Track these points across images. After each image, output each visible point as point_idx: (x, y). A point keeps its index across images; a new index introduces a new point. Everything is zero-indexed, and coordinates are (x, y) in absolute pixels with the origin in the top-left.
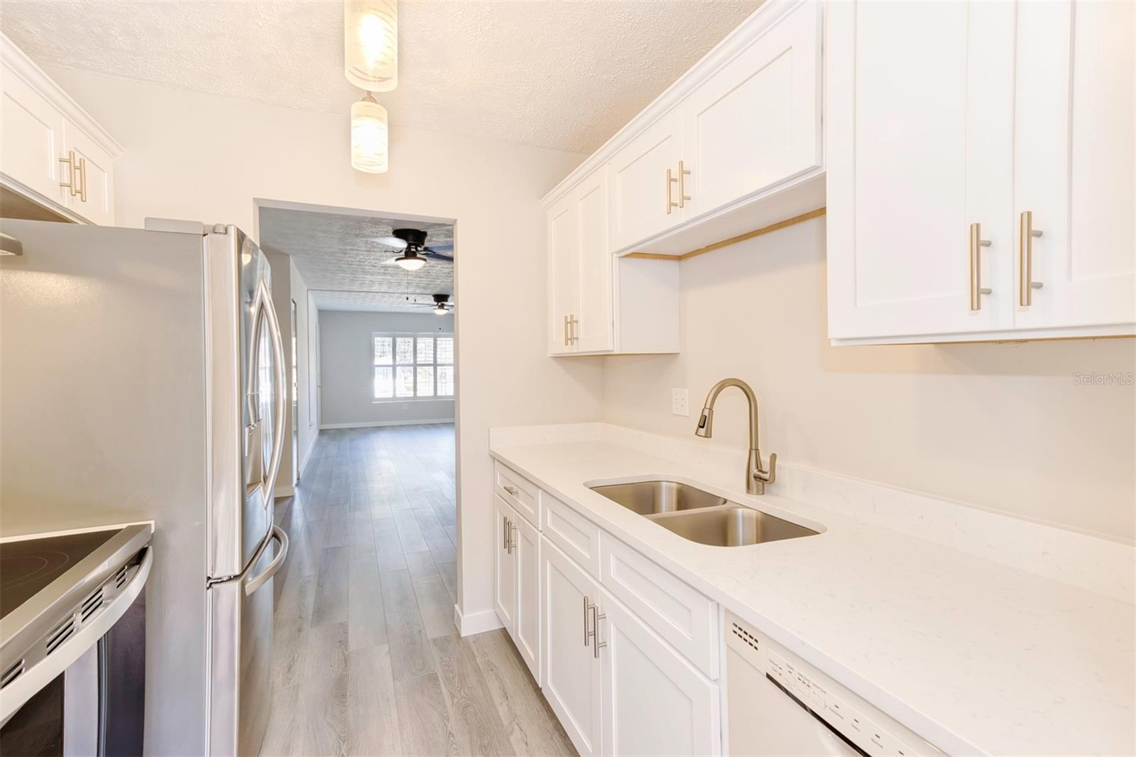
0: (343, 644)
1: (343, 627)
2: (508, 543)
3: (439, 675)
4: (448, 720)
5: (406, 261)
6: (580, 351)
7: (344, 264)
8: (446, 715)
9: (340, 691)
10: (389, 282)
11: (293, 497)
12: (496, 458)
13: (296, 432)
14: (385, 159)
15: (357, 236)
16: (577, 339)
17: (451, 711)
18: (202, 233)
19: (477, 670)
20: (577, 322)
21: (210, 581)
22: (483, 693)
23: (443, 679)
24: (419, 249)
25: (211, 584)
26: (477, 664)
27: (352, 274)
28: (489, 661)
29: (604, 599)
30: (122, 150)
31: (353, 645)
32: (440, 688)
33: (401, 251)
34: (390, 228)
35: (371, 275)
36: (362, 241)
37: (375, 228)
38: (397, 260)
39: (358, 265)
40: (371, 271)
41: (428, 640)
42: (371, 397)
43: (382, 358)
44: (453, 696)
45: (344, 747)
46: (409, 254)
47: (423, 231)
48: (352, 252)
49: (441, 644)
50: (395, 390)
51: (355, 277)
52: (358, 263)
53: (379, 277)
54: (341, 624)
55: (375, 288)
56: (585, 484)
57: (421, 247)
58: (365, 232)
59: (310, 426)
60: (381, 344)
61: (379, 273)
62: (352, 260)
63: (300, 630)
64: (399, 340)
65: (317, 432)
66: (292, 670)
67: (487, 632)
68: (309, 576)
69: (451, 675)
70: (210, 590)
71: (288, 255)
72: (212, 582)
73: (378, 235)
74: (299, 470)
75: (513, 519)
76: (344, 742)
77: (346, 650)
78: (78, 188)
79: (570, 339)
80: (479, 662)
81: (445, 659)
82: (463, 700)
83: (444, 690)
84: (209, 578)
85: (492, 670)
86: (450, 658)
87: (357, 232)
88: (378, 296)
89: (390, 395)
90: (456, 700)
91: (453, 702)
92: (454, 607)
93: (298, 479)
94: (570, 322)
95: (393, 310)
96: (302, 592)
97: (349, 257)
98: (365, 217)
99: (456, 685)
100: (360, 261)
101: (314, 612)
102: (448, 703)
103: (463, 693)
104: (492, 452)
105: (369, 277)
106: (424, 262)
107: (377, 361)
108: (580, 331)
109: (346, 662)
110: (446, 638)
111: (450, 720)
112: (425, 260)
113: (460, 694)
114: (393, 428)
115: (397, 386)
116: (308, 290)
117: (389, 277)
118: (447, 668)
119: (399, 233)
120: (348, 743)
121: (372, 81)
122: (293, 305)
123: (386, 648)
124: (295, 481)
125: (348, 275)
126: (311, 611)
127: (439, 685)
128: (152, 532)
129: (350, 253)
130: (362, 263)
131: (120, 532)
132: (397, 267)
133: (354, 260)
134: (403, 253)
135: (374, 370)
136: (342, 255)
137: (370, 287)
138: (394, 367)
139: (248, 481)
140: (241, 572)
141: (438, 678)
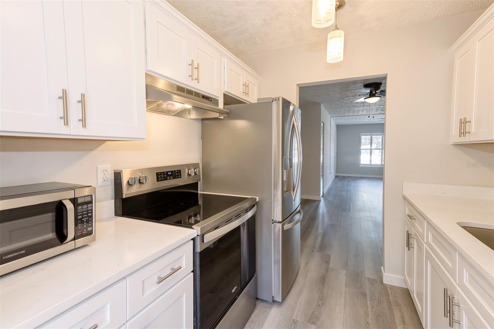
0: (328, 262)
1: (329, 257)
2: (409, 245)
3: (367, 294)
4: (368, 316)
5: (369, 99)
6: (470, 140)
7: (344, 104)
8: (367, 313)
9: (323, 280)
10: (366, 110)
11: (320, 201)
12: (406, 199)
13: (323, 175)
14: (342, 55)
15: (347, 91)
16: (469, 133)
17: (370, 314)
18: (272, 101)
19: (389, 302)
20: (470, 122)
21: (273, 221)
22: (390, 315)
23: (369, 297)
24: (377, 91)
25: (273, 222)
26: (390, 300)
27: (348, 108)
28: (397, 301)
29: (460, 295)
30: (260, 77)
31: (331, 265)
32: (367, 300)
33: (368, 94)
34: (362, 84)
35: (357, 107)
36: (349, 92)
37: (355, 85)
38: (365, 99)
39: (350, 104)
40: (356, 106)
41: (365, 277)
42: (359, 164)
43: (365, 145)
44: (372, 307)
45: (320, 302)
46: (372, 95)
47: (379, 82)
48: (346, 98)
49: (372, 282)
50: (371, 161)
51: (350, 109)
52: (349, 103)
53: (361, 108)
54: (328, 255)
55: (360, 113)
56: (458, 224)
57: (378, 91)
58: (350, 88)
59: (330, 173)
60: (365, 139)
61: (361, 106)
62: (347, 102)
63: (313, 251)
64: (373, 137)
65: (334, 177)
66: (307, 264)
67: (399, 287)
68: (320, 232)
69: (374, 298)
70: (273, 224)
71: (320, 104)
72: (274, 222)
73: (357, 88)
74: (324, 191)
75: (413, 232)
76: (321, 300)
77: (328, 266)
78: (247, 93)
79: (463, 133)
80: (391, 299)
81: (372, 289)
82: (378, 312)
83: (369, 303)
84: (273, 220)
85: (398, 306)
86: (375, 290)
87: (347, 89)
88: (362, 117)
89: (369, 163)
90: (374, 310)
91: (372, 310)
92: (381, 268)
93: (323, 194)
94: (464, 123)
95: (371, 123)
96: (316, 237)
97: (345, 101)
98: (350, 81)
99: (376, 303)
100: (351, 102)
101: (319, 247)
102: (370, 309)
103: (378, 308)
104: (404, 195)
105: (356, 108)
106: (380, 98)
107: (362, 147)
108: (472, 128)
109: (327, 270)
110: (375, 280)
111: (369, 317)
112: (380, 97)
113: (377, 308)
114: (369, 178)
115: (372, 159)
116: (331, 117)
117: (366, 107)
118: (372, 293)
119: (366, 86)
120: (322, 301)
121: (323, 23)
122: (322, 124)
123: (345, 272)
124: (321, 195)
125: (346, 109)
126: (318, 246)
127: (367, 299)
128: (257, 201)
129: (345, 99)
130: (352, 103)
131: (248, 199)
132: (366, 102)
133: (348, 102)
134: (368, 95)
135: (361, 151)
136: (342, 101)
137: (358, 113)
138: (371, 150)
139: (285, 189)
140: (282, 221)
141: (367, 296)
